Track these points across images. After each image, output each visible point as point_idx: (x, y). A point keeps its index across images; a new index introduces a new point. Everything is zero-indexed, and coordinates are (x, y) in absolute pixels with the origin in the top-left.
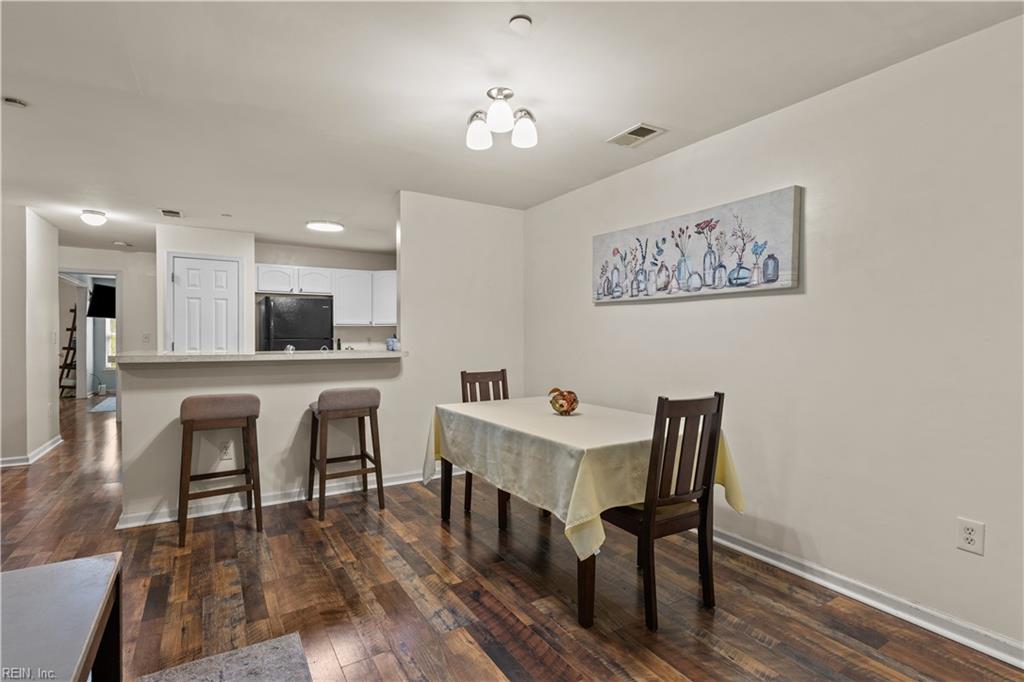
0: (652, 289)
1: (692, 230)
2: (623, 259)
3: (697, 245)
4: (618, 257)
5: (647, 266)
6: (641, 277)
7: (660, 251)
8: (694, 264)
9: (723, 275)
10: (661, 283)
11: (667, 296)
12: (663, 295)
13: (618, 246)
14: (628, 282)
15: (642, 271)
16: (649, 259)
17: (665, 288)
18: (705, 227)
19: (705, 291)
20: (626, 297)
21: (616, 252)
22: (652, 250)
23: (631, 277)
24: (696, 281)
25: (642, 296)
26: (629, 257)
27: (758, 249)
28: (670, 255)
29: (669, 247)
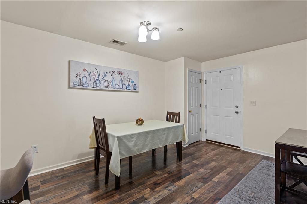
0: (102, 86)
1: (116, 73)
2: (89, 74)
3: (118, 77)
4: (86, 72)
5: (100, 79)
6: (97, 82)
7: (105, 76)
8: (117, 82)
9: (125, 86)
10: (106, 84)
11: (107, 89)
12: (105, 89)
13: (86, 69)
14: (91, 82)
15: (98, 80)
16: (101, 77)
17: (107, 87)
18: (120, 73)
19: (120, 89)
20: (90, 87)
22: (102, 74)
23: (93, 81)
24: (117, 87)
25: (98, 88)
26: (92, 74)
27: (132, 82)
28: (109, 77)
29: (108, 75)
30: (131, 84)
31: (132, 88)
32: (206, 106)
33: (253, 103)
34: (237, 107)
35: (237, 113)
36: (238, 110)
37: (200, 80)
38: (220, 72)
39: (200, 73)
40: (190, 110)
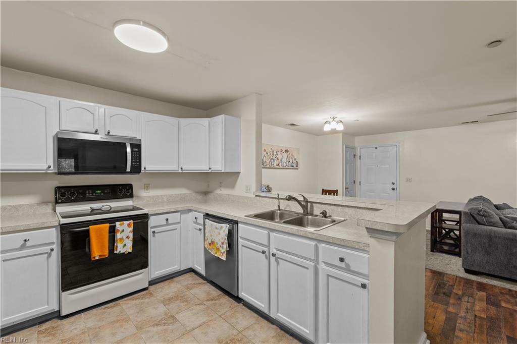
0: (275, 165)
1: (284, 151)
2: (267, 154)
3: (285, 155)
4: (265, 152)
5: (274, 158)
6: (272, 161)
7: (277, 154)
8: (285, 160)
9: (290, 163)
10: (277, 163)
11: (278, 167)
12: (277, 167)
13: (265, 149)
14: (268, 161)
15: (272, 159)
16: (274, 156)
17: (278, 165)
18: (287, 151)
19: (287, 167)
20: (268, 166)
21: (265, 150)
22: (275, 154)
23: (269, 160)
24: (285, 165)
25: (272, 166)
26: (269, 154)
27: (295, 159)
28: (279, 156)
29: (279, 153)
30: (294, 162)
31: (295, 166)
32: (360, 182)
33: (409, 180)
34: (394, 184)
35: (393, 189)
36: (394, 186)
37: (354, 155)
38: (376, 148)
39: (354, 148)
40: (347, 187)
